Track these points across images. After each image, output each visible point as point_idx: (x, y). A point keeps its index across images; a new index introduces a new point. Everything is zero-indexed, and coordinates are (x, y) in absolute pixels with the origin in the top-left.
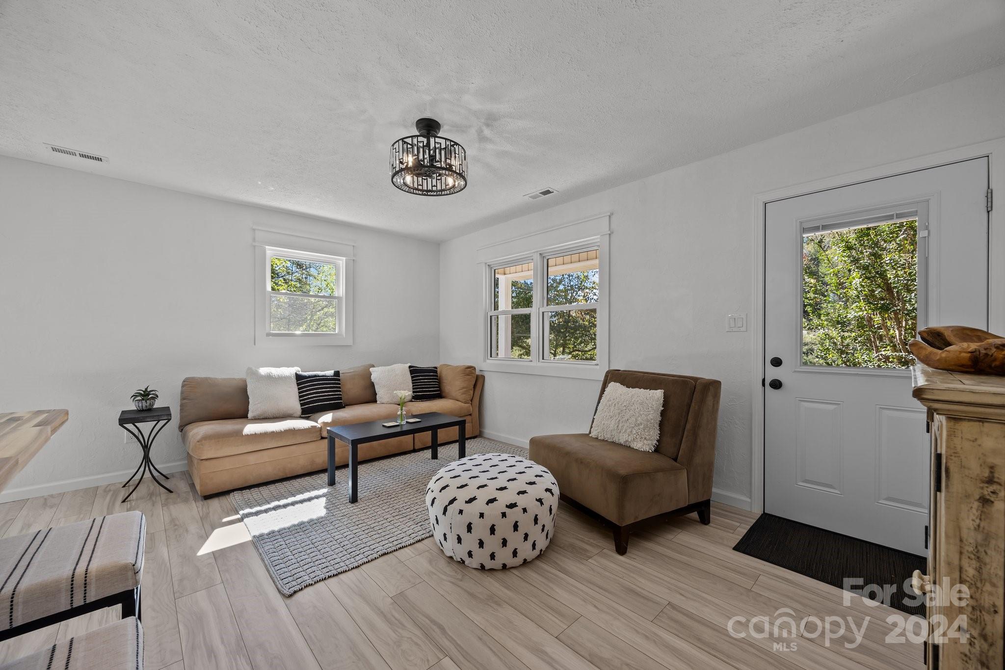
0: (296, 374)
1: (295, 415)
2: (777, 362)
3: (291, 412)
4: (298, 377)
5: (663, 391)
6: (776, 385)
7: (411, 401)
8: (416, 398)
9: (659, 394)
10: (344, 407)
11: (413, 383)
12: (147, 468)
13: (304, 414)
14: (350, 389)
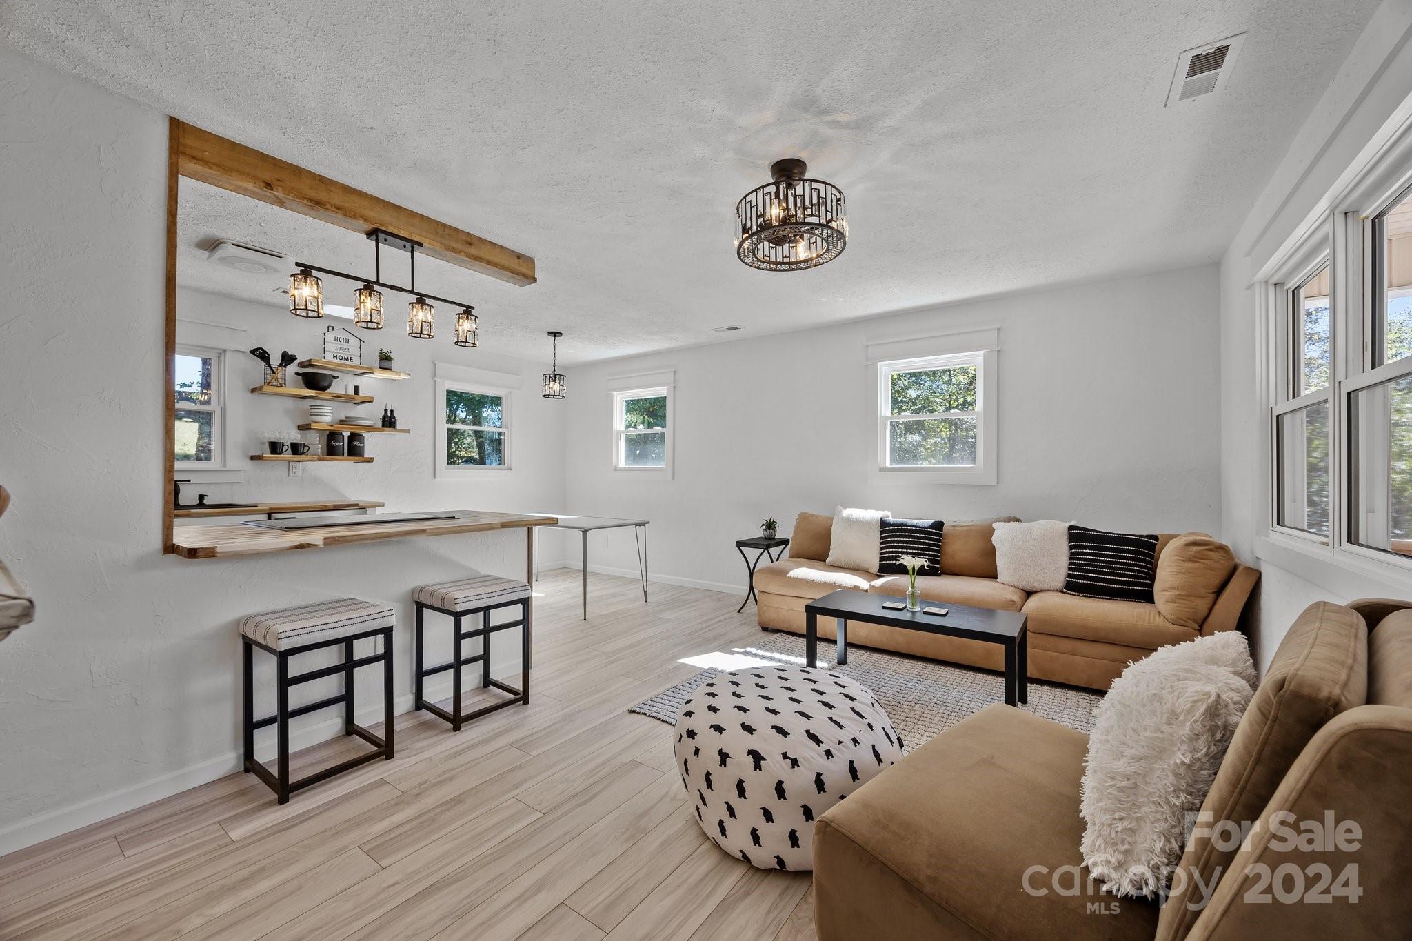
0: (881, 519)
1: (871, 571)
3: (866, 566)
4: (883, 524)
7: (1062, 592)
8: (1071, 587)
10: (939, 575)
11: (1071, 559)
12: (751, 595)
13: (882, 573)
14: (957, 550)
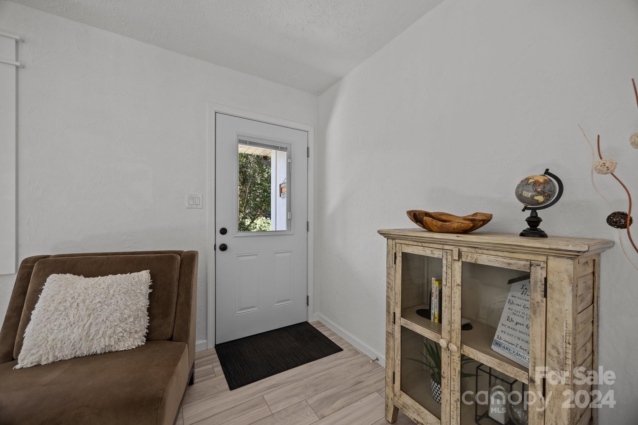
2: (224, 231)
5: (148, 271)
6: (224, 248)
9: (144, 276)
